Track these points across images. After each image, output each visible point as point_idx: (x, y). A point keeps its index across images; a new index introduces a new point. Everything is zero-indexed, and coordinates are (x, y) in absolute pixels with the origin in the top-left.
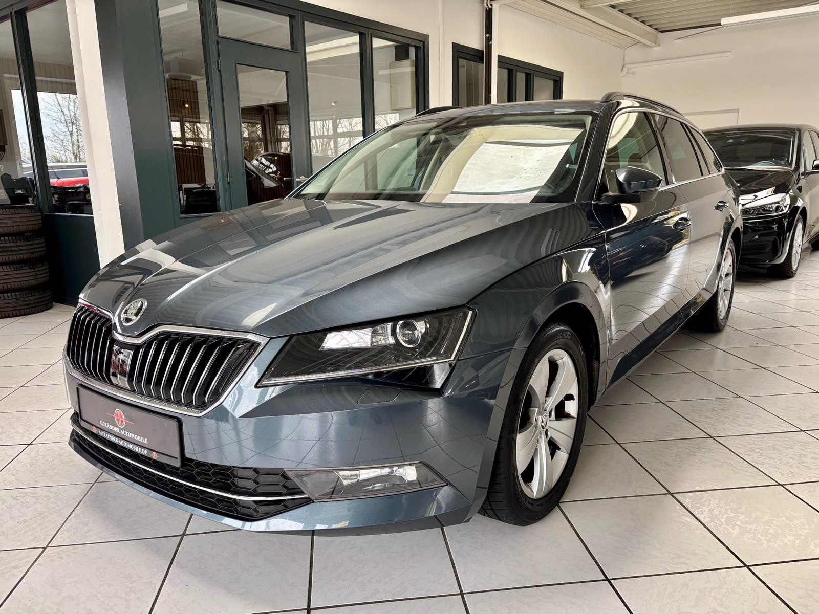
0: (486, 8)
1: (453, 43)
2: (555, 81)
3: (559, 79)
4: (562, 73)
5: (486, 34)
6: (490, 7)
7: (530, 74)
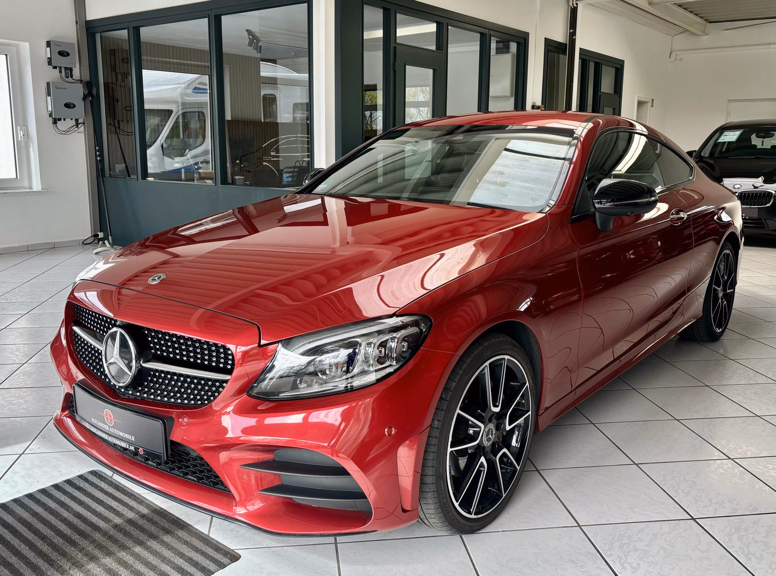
0: (571, 7)
1: (545, 38)
2: (617, 69)
3: (620, 67)
4: (624, 61)
5: (570, 30)
6: (575, 6)
7: (600, 63)
